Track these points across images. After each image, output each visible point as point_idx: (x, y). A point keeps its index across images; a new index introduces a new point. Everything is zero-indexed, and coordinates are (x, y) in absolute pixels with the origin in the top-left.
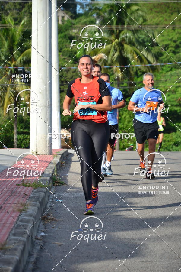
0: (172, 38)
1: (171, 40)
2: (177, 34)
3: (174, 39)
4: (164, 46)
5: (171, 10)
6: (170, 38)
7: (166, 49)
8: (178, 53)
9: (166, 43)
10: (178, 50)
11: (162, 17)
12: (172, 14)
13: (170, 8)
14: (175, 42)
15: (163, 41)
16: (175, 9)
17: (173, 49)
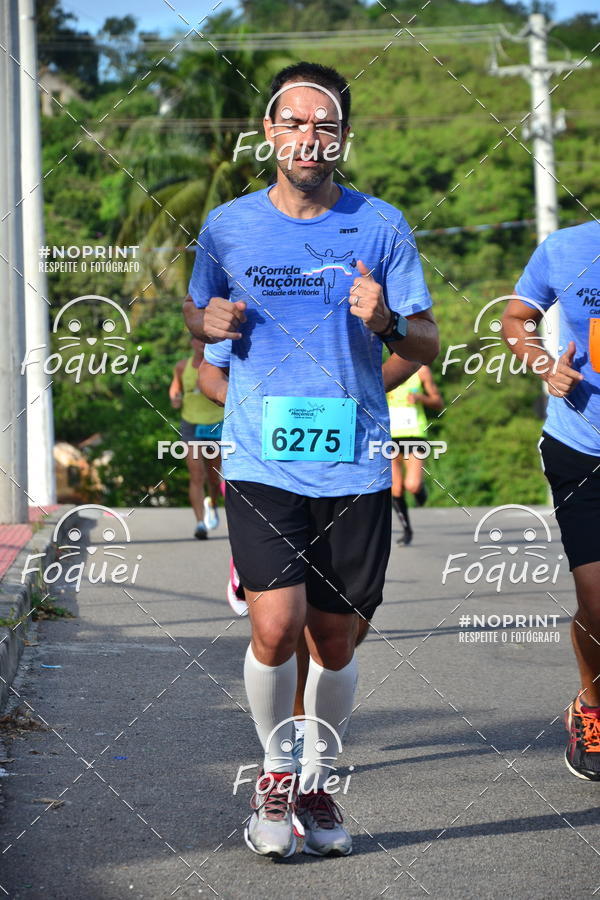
0: (399, 157)
1: (393, 163)
2: (411, 144)
3: (404, 161)
4: (374, 182)
5: (393, 70)
6: (391, 156)
7: (380, 190)
8: (417, 202)
9: (379, 172)
10: (416, 195)
11: (364, 91)
12: (396, 81)
13: (390, 65)
14: (406, 168)
15: (369, 166)
16: (405, 65)
17: (401, 191)
